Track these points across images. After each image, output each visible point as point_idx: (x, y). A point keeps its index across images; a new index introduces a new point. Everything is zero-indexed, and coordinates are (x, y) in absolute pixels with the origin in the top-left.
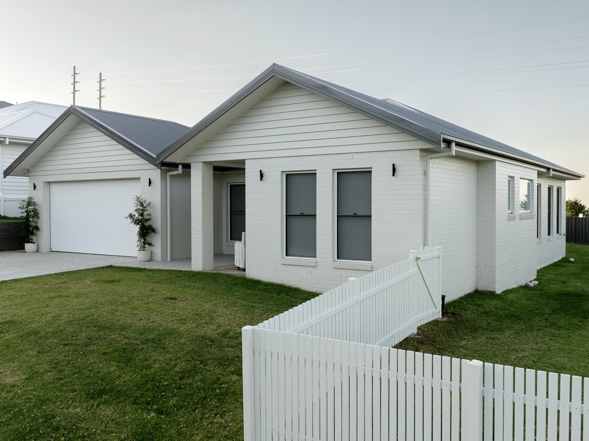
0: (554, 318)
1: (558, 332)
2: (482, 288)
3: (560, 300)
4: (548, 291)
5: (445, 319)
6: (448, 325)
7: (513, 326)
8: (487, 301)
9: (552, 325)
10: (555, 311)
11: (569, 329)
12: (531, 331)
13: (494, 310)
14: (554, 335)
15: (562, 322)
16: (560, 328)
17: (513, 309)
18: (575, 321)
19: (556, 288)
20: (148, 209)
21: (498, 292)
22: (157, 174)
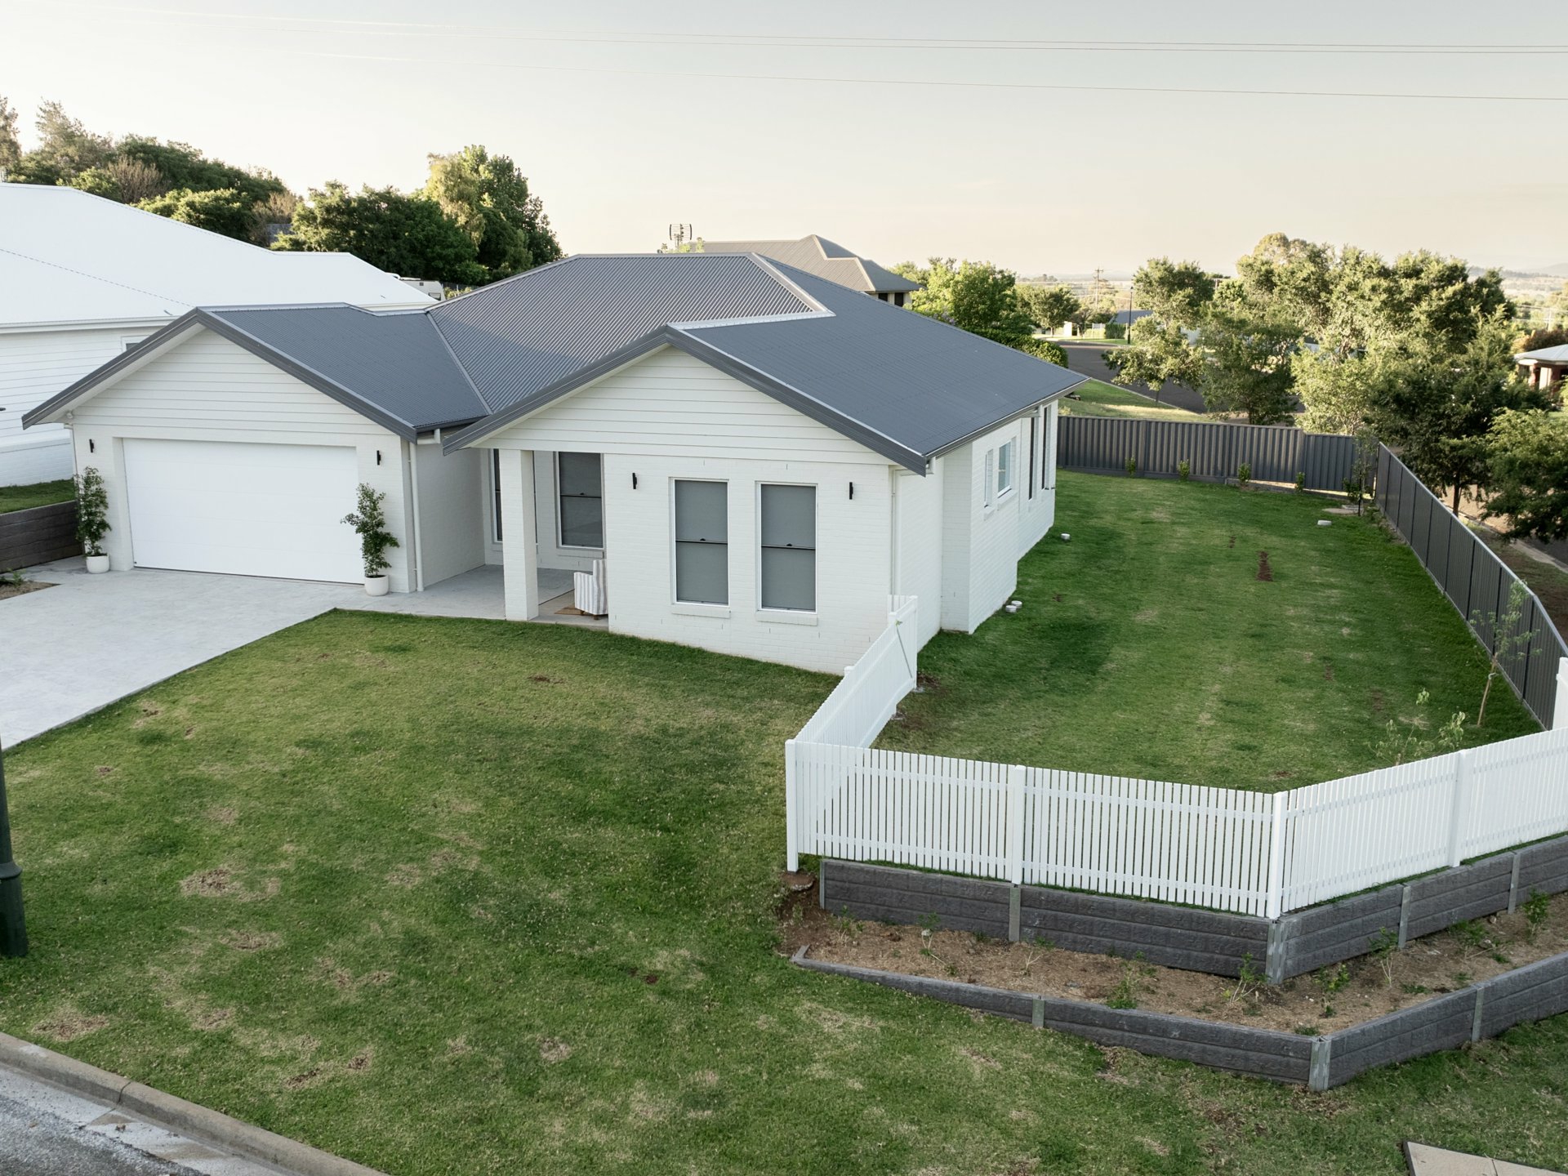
0: (1055, 676)
1: (1062, 699)
2: (950, 626)
3: (1058, 639)
4: (1038, 621)
5: (922, 690)
6: (927, 697)
7: (1006, 693)
8: (963, 651)
9: (1054, 688)
10: (1054, 663)
11: (1074, 694)
12: (1029, 699)
13: (976, 667)
14: (1056, 705)
15: (1064, 682)
16: (1063, 692)
17: (999, 664)
18: (1081, 679)
19: (1048, 612)
20: (380, 505)
21: (971, 632)
22: (391, 444)
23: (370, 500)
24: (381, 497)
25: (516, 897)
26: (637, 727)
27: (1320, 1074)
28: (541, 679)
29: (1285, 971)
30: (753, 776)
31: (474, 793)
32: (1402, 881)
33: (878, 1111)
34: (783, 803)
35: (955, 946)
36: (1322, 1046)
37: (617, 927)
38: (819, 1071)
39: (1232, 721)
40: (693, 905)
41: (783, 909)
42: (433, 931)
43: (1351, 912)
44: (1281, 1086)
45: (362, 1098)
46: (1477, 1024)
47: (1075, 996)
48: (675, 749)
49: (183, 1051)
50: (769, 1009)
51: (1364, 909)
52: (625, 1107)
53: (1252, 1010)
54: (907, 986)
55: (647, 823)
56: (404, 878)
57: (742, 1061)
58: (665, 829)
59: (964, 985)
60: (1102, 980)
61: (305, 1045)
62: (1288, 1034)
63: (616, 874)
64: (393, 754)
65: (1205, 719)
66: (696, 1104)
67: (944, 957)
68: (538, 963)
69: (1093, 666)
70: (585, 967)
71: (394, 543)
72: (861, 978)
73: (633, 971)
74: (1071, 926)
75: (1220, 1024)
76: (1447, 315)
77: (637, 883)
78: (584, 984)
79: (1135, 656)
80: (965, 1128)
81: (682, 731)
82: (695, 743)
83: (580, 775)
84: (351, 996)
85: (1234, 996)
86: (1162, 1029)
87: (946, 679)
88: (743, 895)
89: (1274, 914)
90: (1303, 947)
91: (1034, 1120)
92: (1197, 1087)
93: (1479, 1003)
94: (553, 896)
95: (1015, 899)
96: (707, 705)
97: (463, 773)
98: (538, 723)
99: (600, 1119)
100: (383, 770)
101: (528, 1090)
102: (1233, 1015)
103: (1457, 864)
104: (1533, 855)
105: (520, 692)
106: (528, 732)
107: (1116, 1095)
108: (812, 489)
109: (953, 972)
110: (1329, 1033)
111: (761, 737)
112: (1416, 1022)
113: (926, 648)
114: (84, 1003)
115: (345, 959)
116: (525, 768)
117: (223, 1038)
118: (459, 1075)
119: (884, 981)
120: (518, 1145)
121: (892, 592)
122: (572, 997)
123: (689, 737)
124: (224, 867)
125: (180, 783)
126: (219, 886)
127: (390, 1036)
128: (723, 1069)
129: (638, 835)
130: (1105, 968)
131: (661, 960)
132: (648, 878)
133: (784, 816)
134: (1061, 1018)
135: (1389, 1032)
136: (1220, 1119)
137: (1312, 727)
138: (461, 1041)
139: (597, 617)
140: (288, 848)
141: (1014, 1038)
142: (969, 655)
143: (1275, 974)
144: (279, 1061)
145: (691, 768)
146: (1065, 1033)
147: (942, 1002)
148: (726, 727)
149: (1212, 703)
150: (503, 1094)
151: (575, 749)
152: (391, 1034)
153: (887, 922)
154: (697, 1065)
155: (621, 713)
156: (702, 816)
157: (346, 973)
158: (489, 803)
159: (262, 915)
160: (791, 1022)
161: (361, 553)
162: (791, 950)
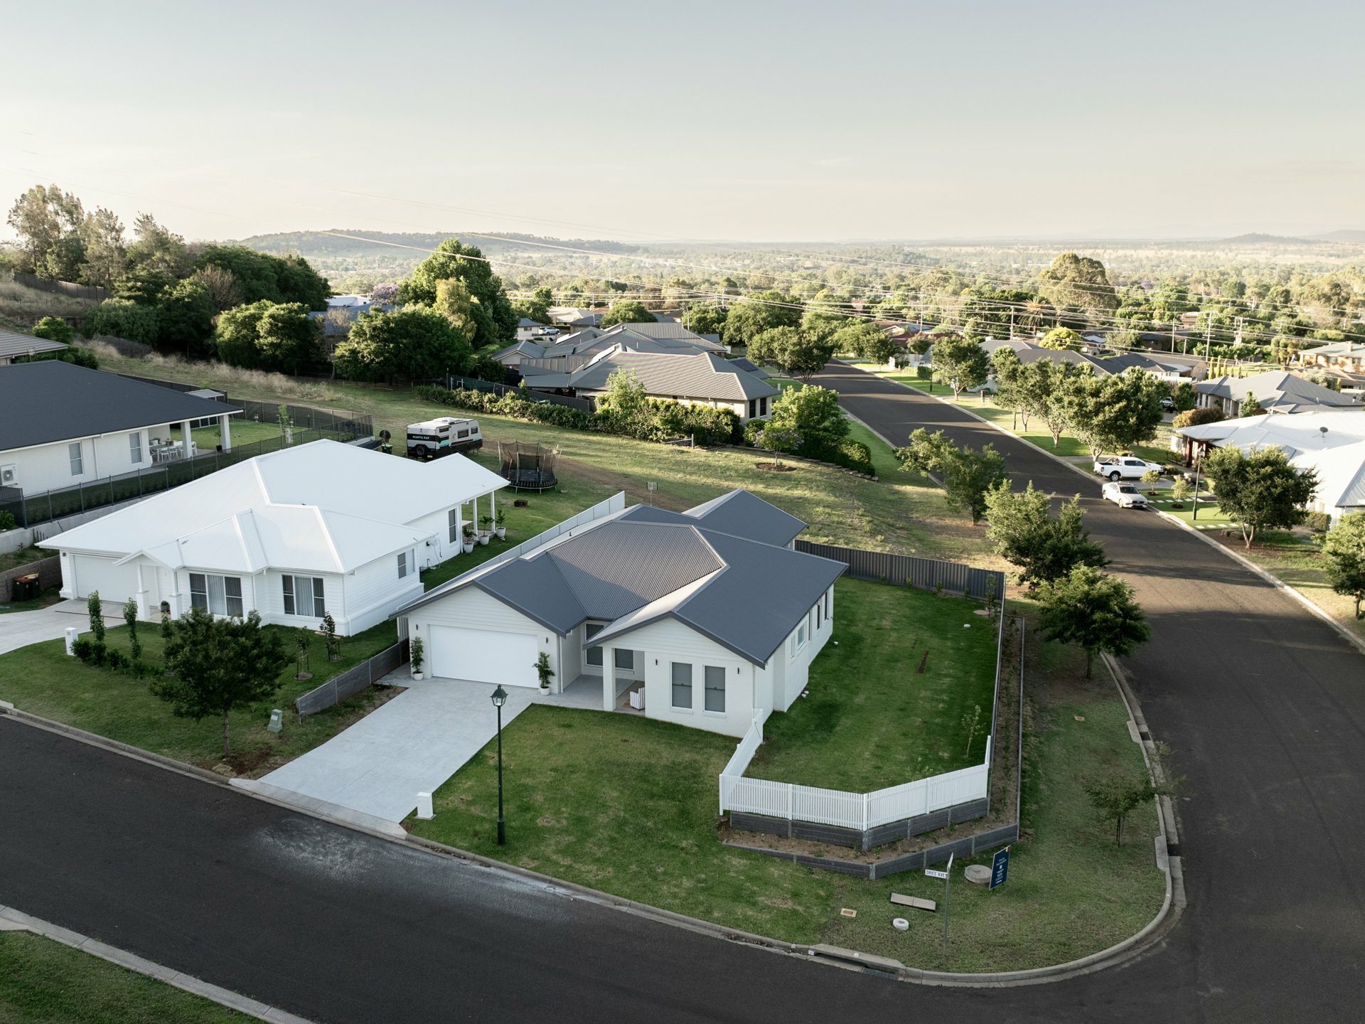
0: (816, 734)
1: (816, 746)
2: (777, 709)
3: (821, 713)
4: (814, 703)
5: (764, 742)
6: (764, 748)
7: (796, 743)
8: (781, 721)
9: (814, 740)
10: (816, 728)
11: (821, 743)
13: (785, 730)
14: (814, 749)
15: (819, 737)
16: (817, 743)
17: (795, 728)
18: (825, 735)
19: (820, 697)
20: (548, 659)
21: (785, 710)
22: (553, 636)
23: (544, 657)
24: (548, 656)
25: (638, 824)
26: (664, 762)
27: (872, 875)
28: (626, 741)
29: (868, 846)
30: (706, 781)
31: (615, 789)
32: (908, 819)
33: (749, 884)
34: (718, 791)
35: (772, 839)
36: (873, 867)
37: (670, 834)
38: (732, 874)
39: (876, 756)
40: (691, 826)
41: (719, 828)
42: (616, 836)
43: (891, 828)
44: (862, 879)
45: (613, 881)
46: (925, 862)
47: (806, 854)
48: (679, 771)
49: (562, 870)
50: (717, 858)
51: (895, 827)
52: (681, 883)
53: (857, 857)
54: (757, 851)
55: (673, 799)
56: (602, 819)
57: (712, 872)
58: (680, 801)
59: (774, 851)
60: (815, 849)
61: (594, 868)
62: (865, 864)
63: (666, 817)
64: (584, 774)
65: (867, 755)
66: (700, 883)
67: (768, 842)
68: (649, 845)
69: (830, 728)
70: (662, 846)
71: (553, 674)
72: (743, 849)
73: (677, 847)
74: (806, 833)
75: (846, 861)
76: (1116, 422)
77: (673, 820)
78: (663, 851)
79: (849, 722)
80: (772, 888)
81: (680, 764)
82: (685, 768)
83: (649, 781)
84: (599, 854)
85: (852, 853)
86: (829, 863)
87: (774, 737)
88: (706, 823)
89: (865, 829)
90: (873, 839)
91: (790, 887)
92: (837, 879)
93: (925, 856)
94: (649, 824)
95: (790, 823)
96: (687, 752)
97: (610, 781)
98: (630, 760)
99: (675, 886)
100: (583, 780)
101: (655, 879)
102: (851, 859)
103: (928, 813)
104: (956, 809)
105: (620, 747)
106: (626, 764)
107: (815, 880)
108: (724, 669)
109: (771, 847)
110: (877, 863)
111: (707, 765)
112: (904, 861)
113: (767, 721)
114: (528, 857)
115: (595, 844)
116: (630, 778)
117: (571, 866)
118: (636, 875)
119: (750, 850)
120: (656, 892)
121: (754, 707)
122: (661, 855)
123: (683, 765)
124: (547, 816)
125: (519, 786)
126: (548, 822)
127: (614, 865)
128: (706, 874)
129: (672, 803)
130: (816, 845)
131: (684, 844)
132: (676, 818)
133: (718, 796)
134: (802, 860)
135: (895, 863)
136: (842, 887)
137: (905, 758)
138: (634, 866)
139: (640, 710)
140: (564, 809)
141: (787, 866)
142: (784, 724)
143: (865, 847)
144: (588, 872)
145: (685, 779)
146: (803, 865)
147: (766, 855)
148: (695, 761)
149: (872, 747)
150: (649, 880)
151: (645, 771)
152: (614, 864)
153: (751, 831)
154: (699, 872)
155: (657, 756)
156: (691, 796)
157: (596, 848)
158: (622, 792)
159: (565, 831)
160: (724, 862)
161: (538, 678)
162: (722, 840)
